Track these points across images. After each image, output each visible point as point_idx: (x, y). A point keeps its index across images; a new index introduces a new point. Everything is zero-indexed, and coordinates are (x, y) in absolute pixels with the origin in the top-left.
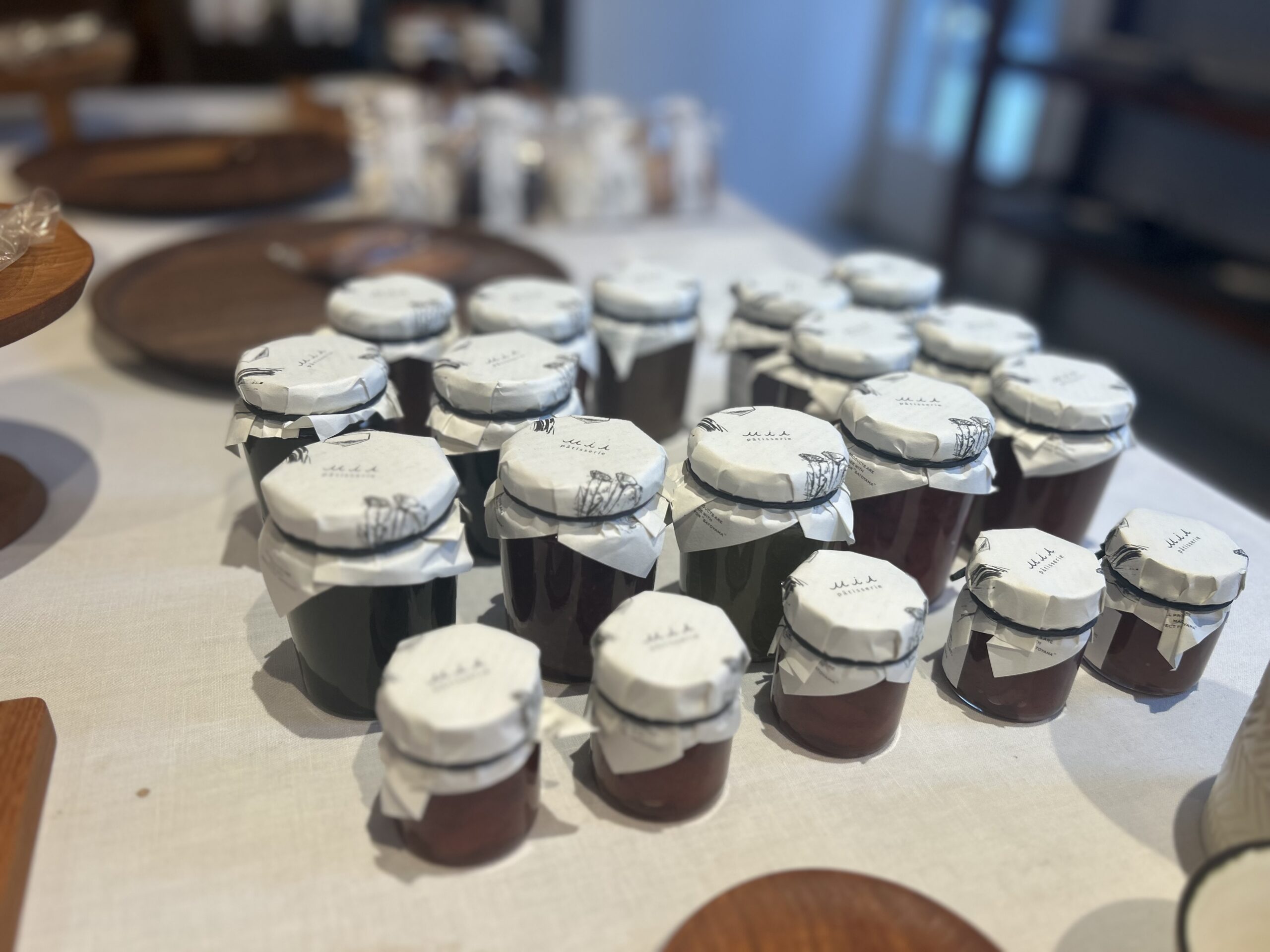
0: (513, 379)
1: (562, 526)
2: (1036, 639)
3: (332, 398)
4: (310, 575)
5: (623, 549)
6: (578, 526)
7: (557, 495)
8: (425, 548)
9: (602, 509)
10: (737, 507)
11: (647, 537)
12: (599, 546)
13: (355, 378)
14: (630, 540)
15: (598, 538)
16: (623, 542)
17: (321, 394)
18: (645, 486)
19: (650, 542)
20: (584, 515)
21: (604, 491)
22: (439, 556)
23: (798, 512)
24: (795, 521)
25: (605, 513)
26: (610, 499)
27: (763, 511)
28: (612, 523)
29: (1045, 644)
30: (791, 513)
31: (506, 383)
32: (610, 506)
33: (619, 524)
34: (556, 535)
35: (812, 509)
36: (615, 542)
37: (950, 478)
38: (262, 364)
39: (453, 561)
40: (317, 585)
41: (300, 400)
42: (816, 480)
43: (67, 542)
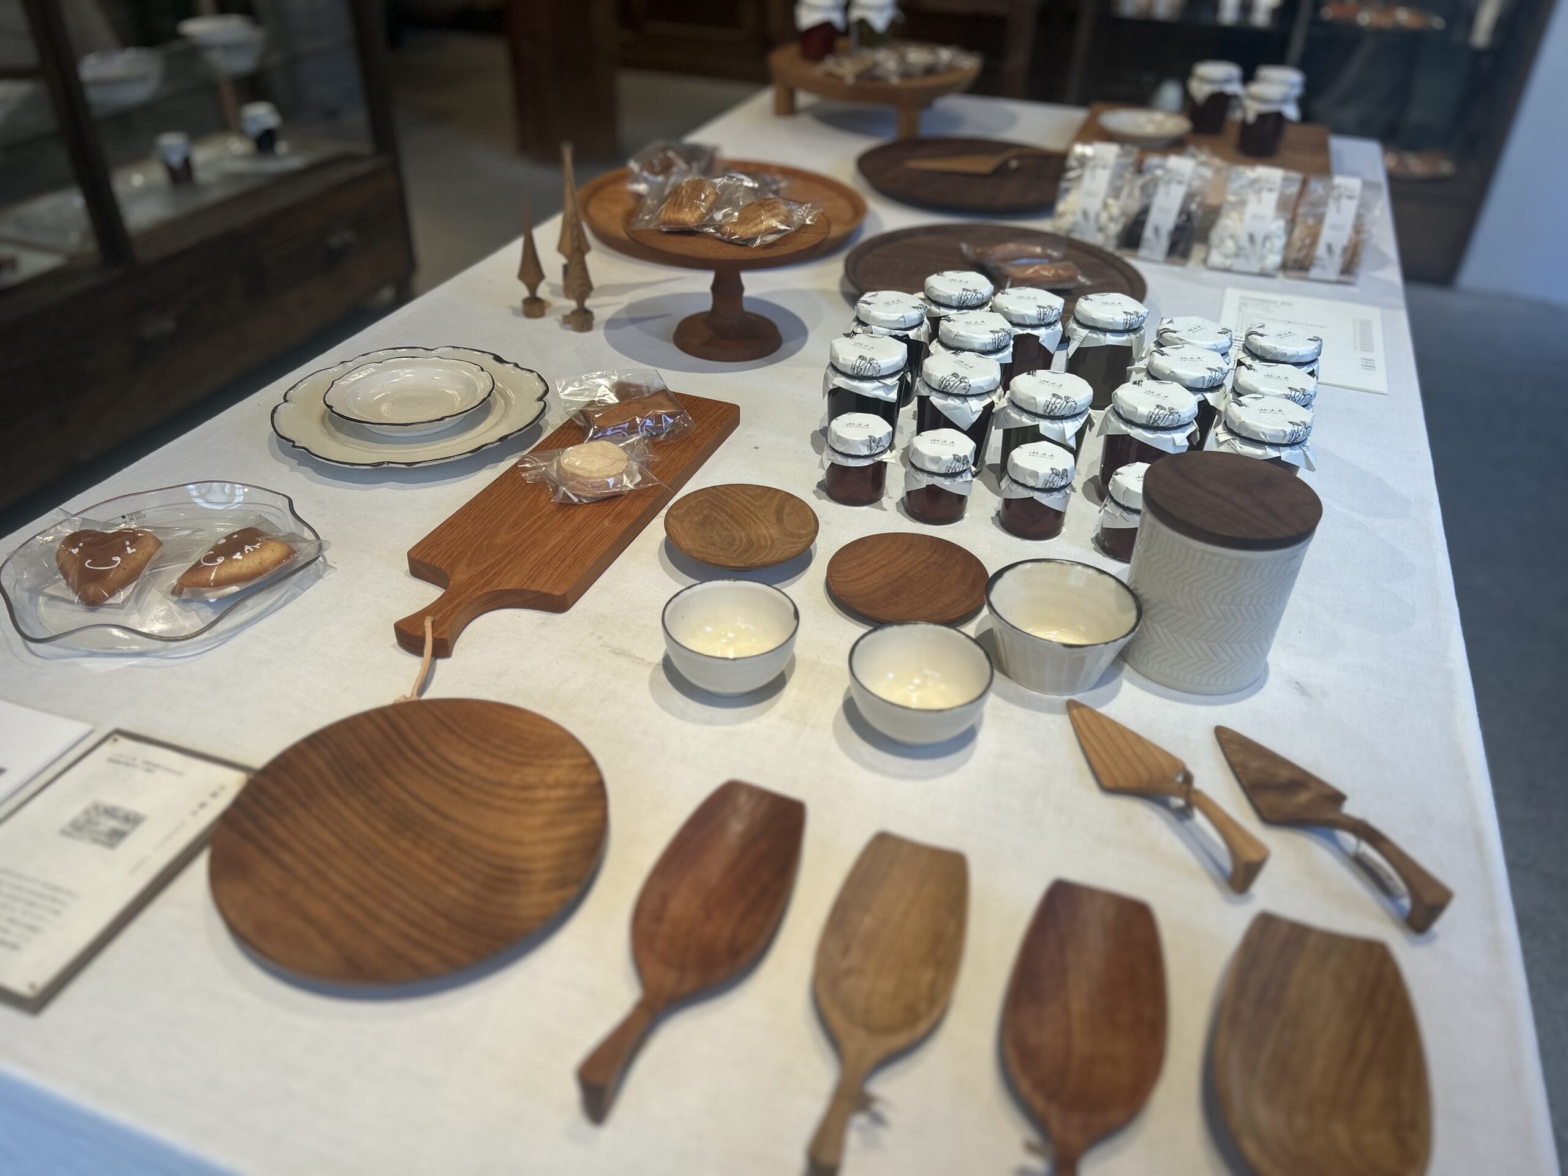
0: (967, 332)
1: (934, 393)
2: (1121, 510)
3: (888, 321)
4: (833, 380)
5: (955, 411)
6: (940, 395)
7: (932, 377)
8: (877, 384)
9: (949, 389)
10: (1016, 410)
11: (969, 410)
12: (944, 406)
13: (901, 315)
14: (959, 408)
15: (945, 402)
16: (956, 408)
17: (883, 318)
18: (972, 385)
19: (970, 414)
20: (941, 389)
21: (952, 381)
22: (882, 389)
23: (1040, 419)
24: (1037, 423)
25: (950, 391)
26: (953, 385)
27: (1025, 414)
28: (954, 398)
29: (1125, 514)
30: (1037, 419)
31: (962, 333)
32: (953, 388)
33: (957, 399)
34: (929, 396)
35: (1049, 420)
36: (952, 406)
37: (1143, 434)
38: (869, 300)
39: (887, 395)
40: (834, 385)
41: (874, 318)
42: (1050, 406)
43: (778, 365)
